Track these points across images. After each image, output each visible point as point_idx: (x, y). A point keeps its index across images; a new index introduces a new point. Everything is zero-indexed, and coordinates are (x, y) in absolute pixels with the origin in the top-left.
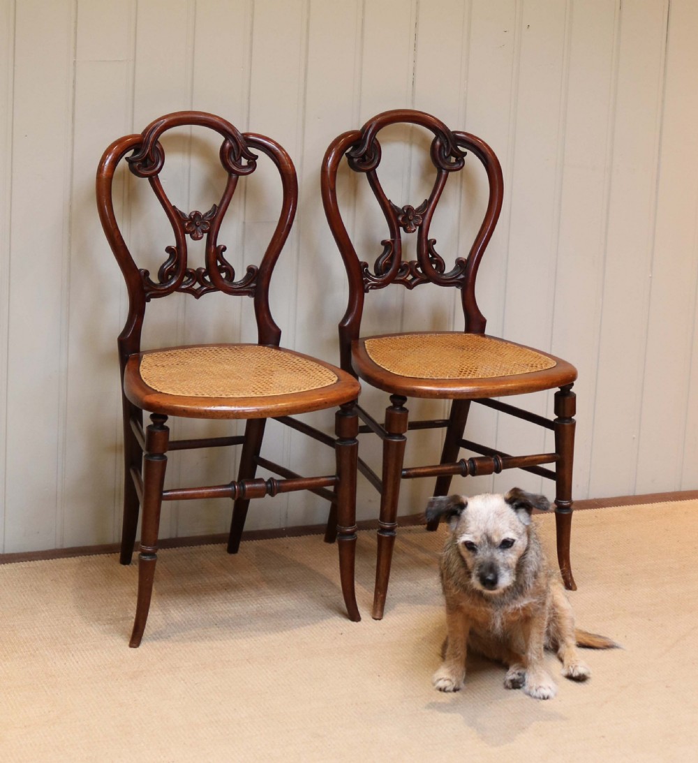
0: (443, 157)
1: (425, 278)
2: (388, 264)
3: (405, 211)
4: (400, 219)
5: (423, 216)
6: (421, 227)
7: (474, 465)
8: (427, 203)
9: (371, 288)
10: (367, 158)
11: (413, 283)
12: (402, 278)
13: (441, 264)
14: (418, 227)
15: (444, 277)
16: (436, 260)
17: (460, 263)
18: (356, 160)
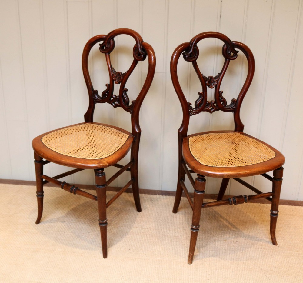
0: (228, 53)
1: (218, 108)
2: (201, 103)
3: (209, 79)
4: (207, 82)
5: (218, 81)
6: (216, 85)
7: (235, 201)
8: (219, 74)
9: (193, 114)
10: (192, 55)
11: (212, 110)
12: (207, 109)
13: (225, 102)
14: (215, 86)
15: (226, 108)
16: (223, 101)
17: (234, 101)
18: (187, 56)
